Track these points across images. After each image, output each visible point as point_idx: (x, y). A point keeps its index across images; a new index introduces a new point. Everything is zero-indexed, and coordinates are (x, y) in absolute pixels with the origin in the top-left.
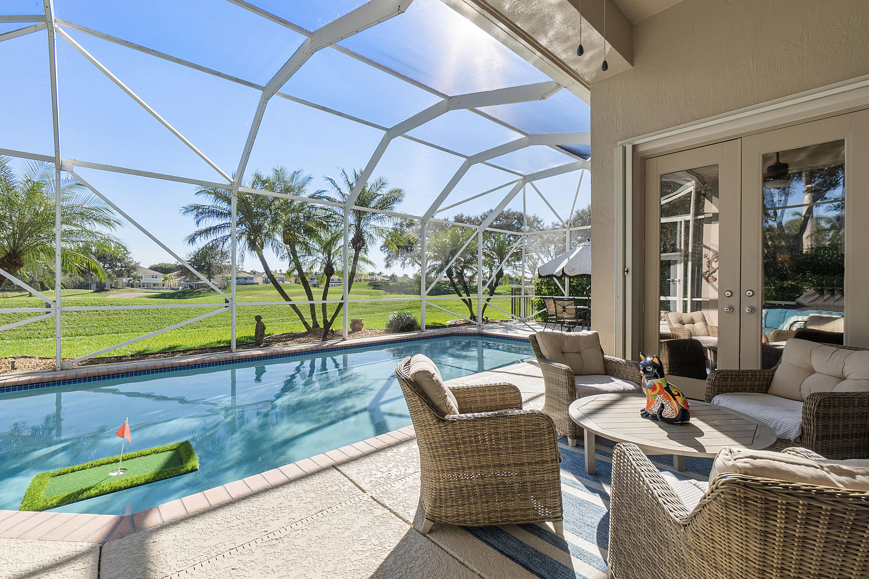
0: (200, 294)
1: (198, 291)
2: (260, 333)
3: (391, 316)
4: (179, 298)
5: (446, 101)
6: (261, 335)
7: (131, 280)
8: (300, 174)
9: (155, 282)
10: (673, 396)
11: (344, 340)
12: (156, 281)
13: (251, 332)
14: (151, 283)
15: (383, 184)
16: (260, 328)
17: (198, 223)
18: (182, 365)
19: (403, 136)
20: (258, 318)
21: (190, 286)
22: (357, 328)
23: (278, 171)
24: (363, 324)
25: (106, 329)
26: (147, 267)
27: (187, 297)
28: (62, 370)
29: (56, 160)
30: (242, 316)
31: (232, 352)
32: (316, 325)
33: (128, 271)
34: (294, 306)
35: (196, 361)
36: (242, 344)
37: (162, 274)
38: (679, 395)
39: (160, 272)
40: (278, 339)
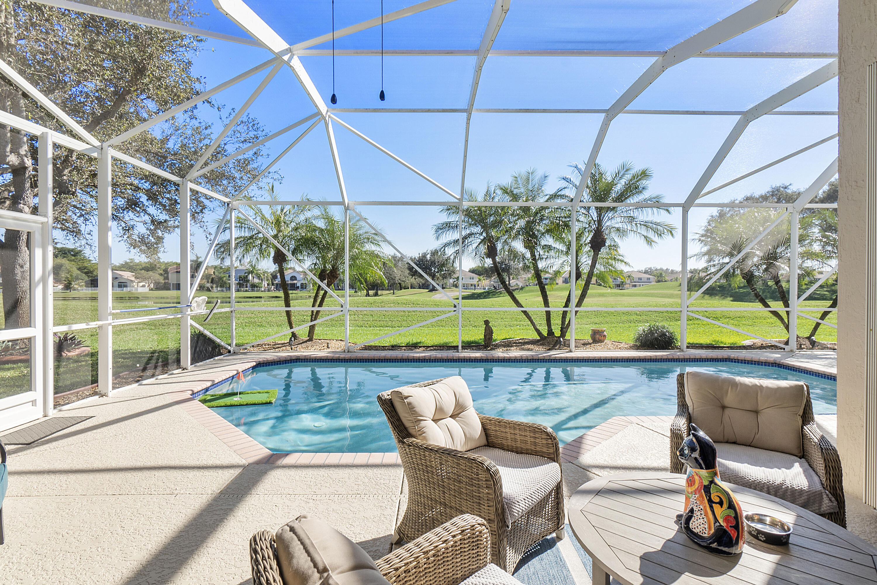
0: (501, 294)
1: (499, 292)
2: (488, 337)
3: (642, 328)
4: (485, 297)
5: (661, 58)
6: (489, 339)
7: (455, 281)
8: (535, 174)
9: (472, 283)
10: (710, 501)
11: (571, 351)
12: (473, 281)
13: (478, 335)
14: (468, 284)
15: (627, 170)
16: (489, 332)
17: (437, 238)
18: (415, 358)
19: (625, 113)
20: (487, 322)
21: (494, 287)
22: (597, 339)
23: (517, 178)
24: (605, 336)
25: (404, 323)
26: (468, 271)
27: (490, 296)
28: (348, 352)
29: (342, 203)
30: (506, 318)
31: (458, 352)
32: (551, 333)
33: (450, 274)
34: (525, 312)
35: (425, 356)
36: (468, 345)
37: (477, 276)
38: (721, 503)
39: (476, 274)
40: (508, 344)
